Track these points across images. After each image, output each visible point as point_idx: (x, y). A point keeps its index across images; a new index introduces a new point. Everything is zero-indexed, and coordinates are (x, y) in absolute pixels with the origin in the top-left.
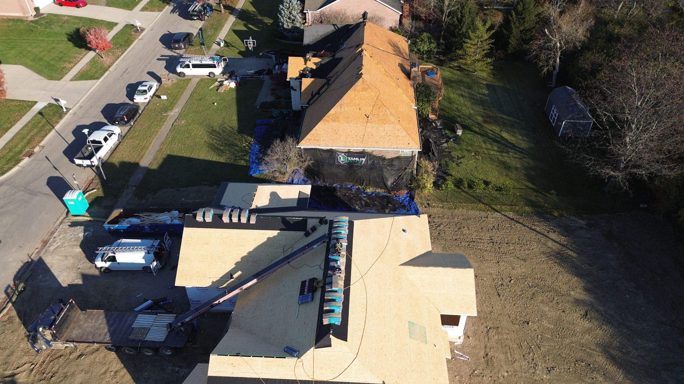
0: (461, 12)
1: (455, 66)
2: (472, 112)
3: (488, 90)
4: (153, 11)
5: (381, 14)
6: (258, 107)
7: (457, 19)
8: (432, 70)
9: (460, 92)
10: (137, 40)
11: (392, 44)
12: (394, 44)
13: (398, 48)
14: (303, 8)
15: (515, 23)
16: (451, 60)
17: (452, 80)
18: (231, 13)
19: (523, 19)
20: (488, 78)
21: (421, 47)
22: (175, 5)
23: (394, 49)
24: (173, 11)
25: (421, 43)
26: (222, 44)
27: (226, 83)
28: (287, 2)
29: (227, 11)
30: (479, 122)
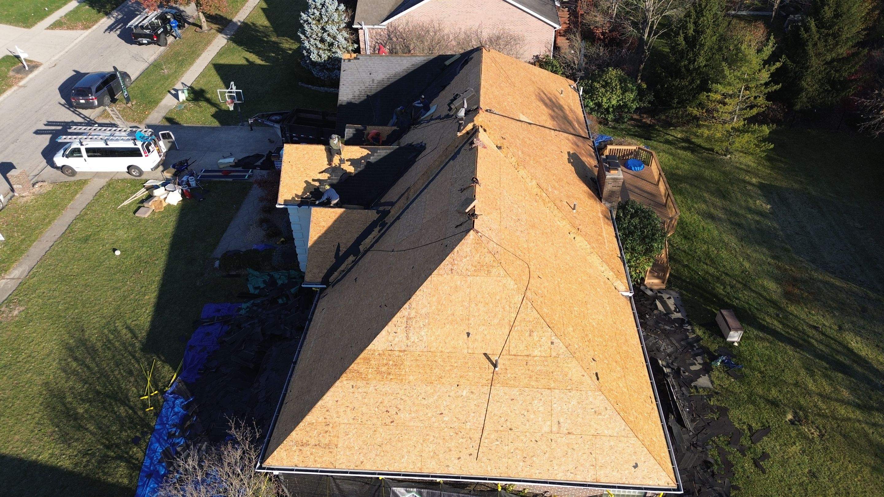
0: (695, 23)
1: (677, 139)
2: (747, 265)
3: (769, 203)
4: (73, 29)
5: (515, 29)
6: (217, 263)
7: (685, 39)
8: (636, 154)
9: (704, 206)
10: (15, 88)
11: (547, 101)
12: (551, 100)
13: (561, 108)
14: (353, 18)
15: (815, 45)
16: (668, 124)
17: (679, 175)
18: (220, 31)
19: (835, 36)
20: (759, 168)
21: (605, 100)
22: (120, 17)
23: (553, 114)
24: (111, 28)
25: (603, 90)
26: (183, 96)
27: (159, 193)
28: (316, 7)
29: (214, 26)
30: (775, 297)
